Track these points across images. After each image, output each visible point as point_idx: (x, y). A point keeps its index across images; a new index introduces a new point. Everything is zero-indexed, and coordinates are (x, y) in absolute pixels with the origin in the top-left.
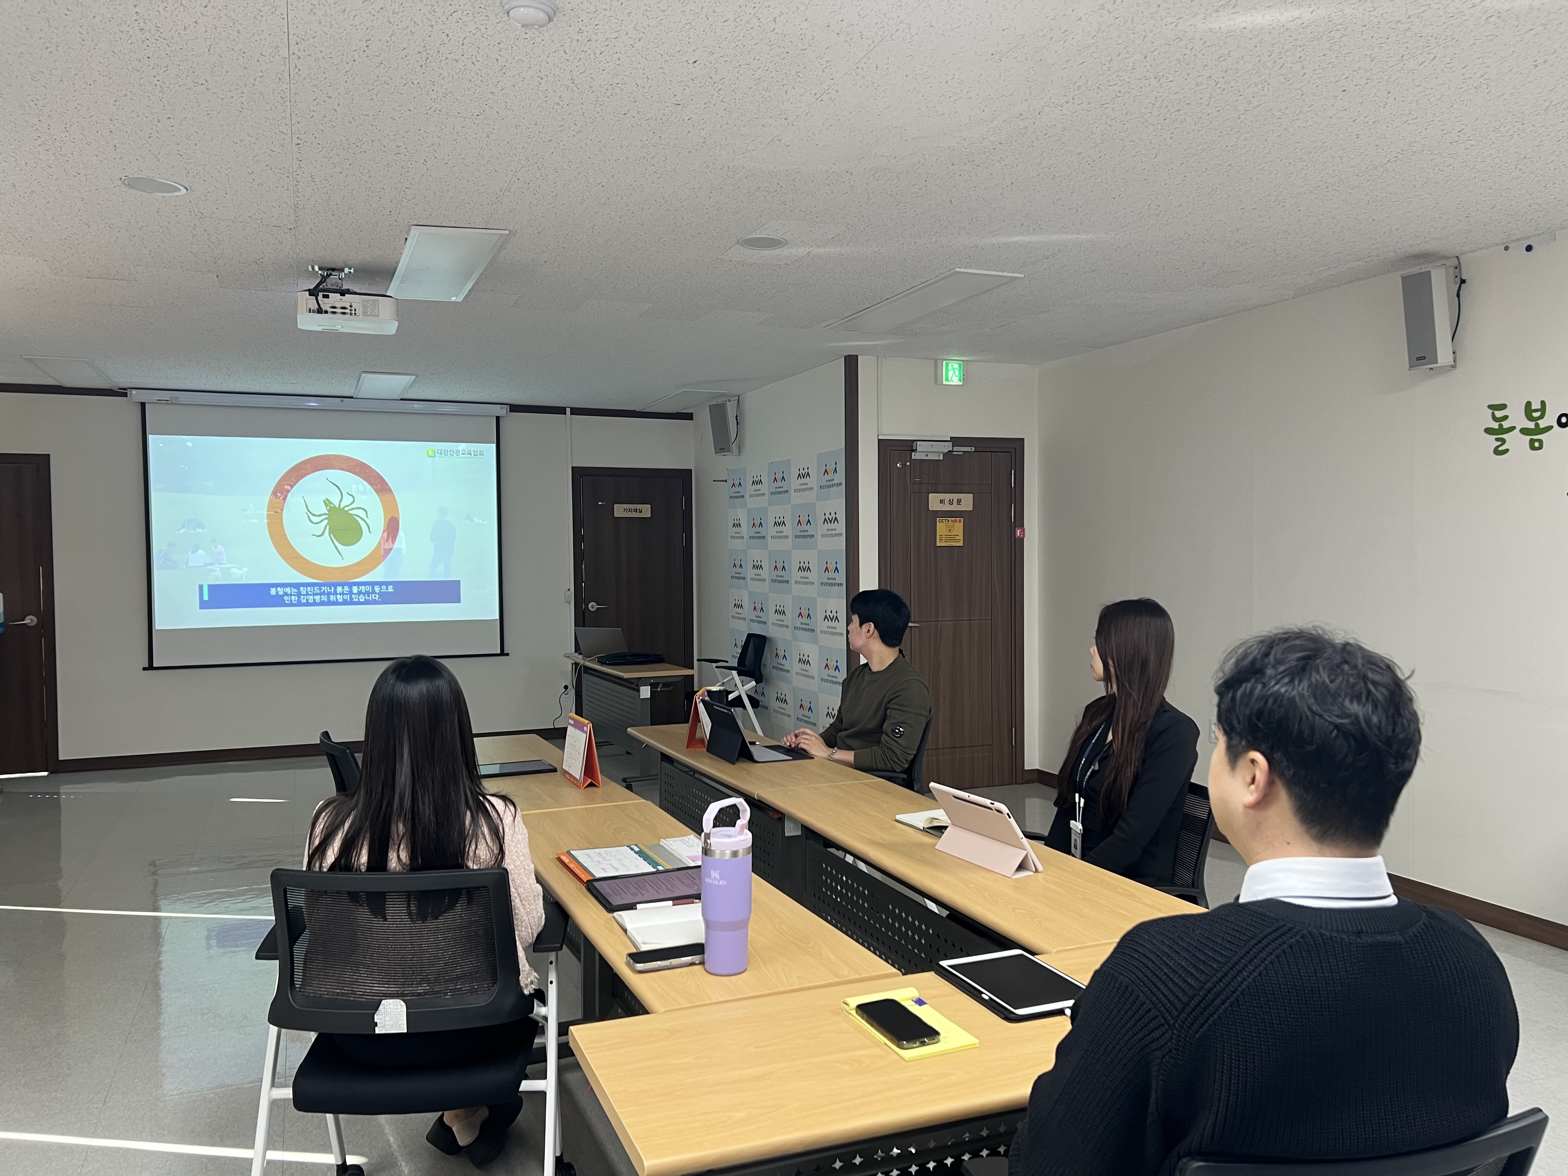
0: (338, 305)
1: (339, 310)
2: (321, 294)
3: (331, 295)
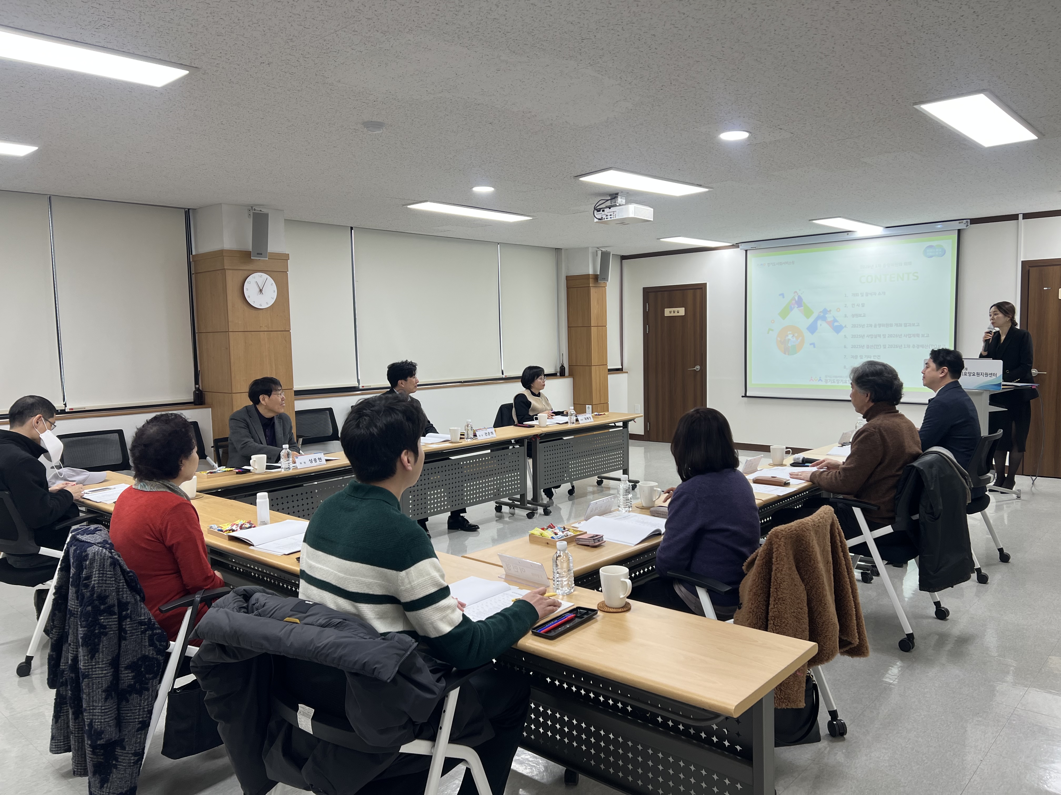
0: (609, 214)
1: (609, 217)
2: (601, 210)
3: (605, 209)
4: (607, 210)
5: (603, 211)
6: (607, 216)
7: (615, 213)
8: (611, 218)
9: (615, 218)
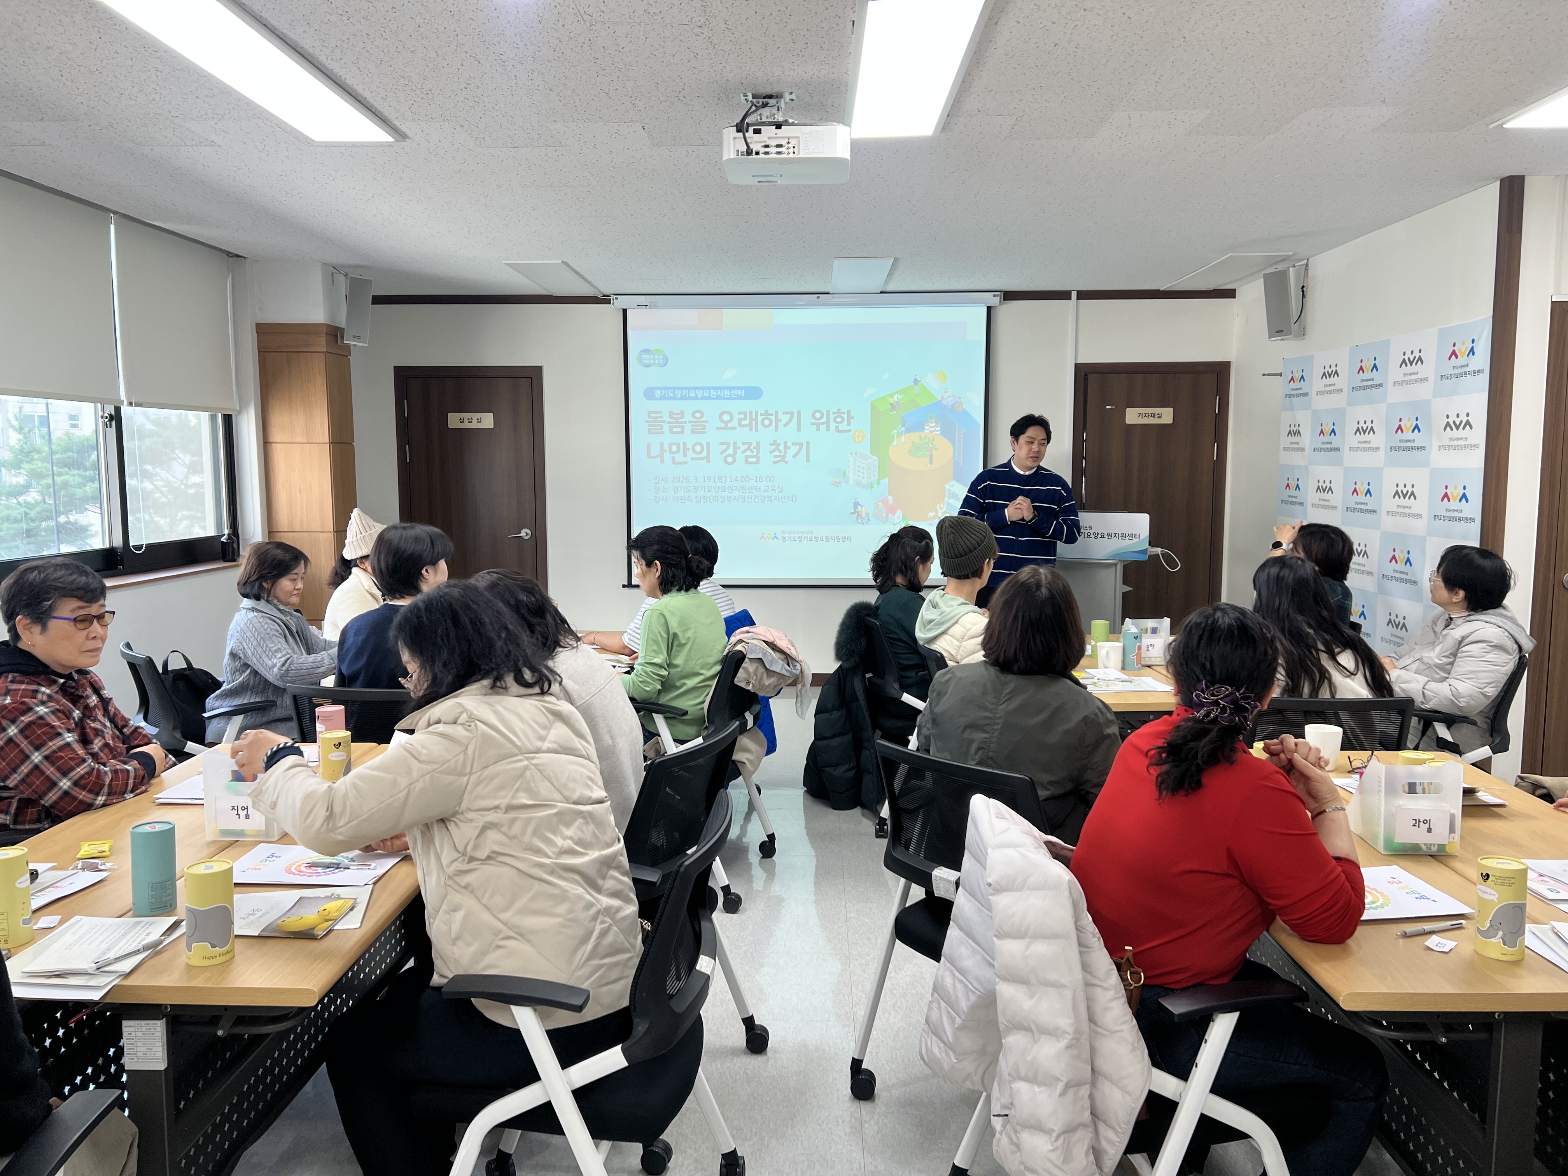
0: (775, 143)
1: (773, 150)
2: (751, 129)
3: (763, 129)
4: (769, 132)
5: (757, 132)
6: (767, 146)
7: (793, 142)
8: (779, 153)
9: (791, 155)
